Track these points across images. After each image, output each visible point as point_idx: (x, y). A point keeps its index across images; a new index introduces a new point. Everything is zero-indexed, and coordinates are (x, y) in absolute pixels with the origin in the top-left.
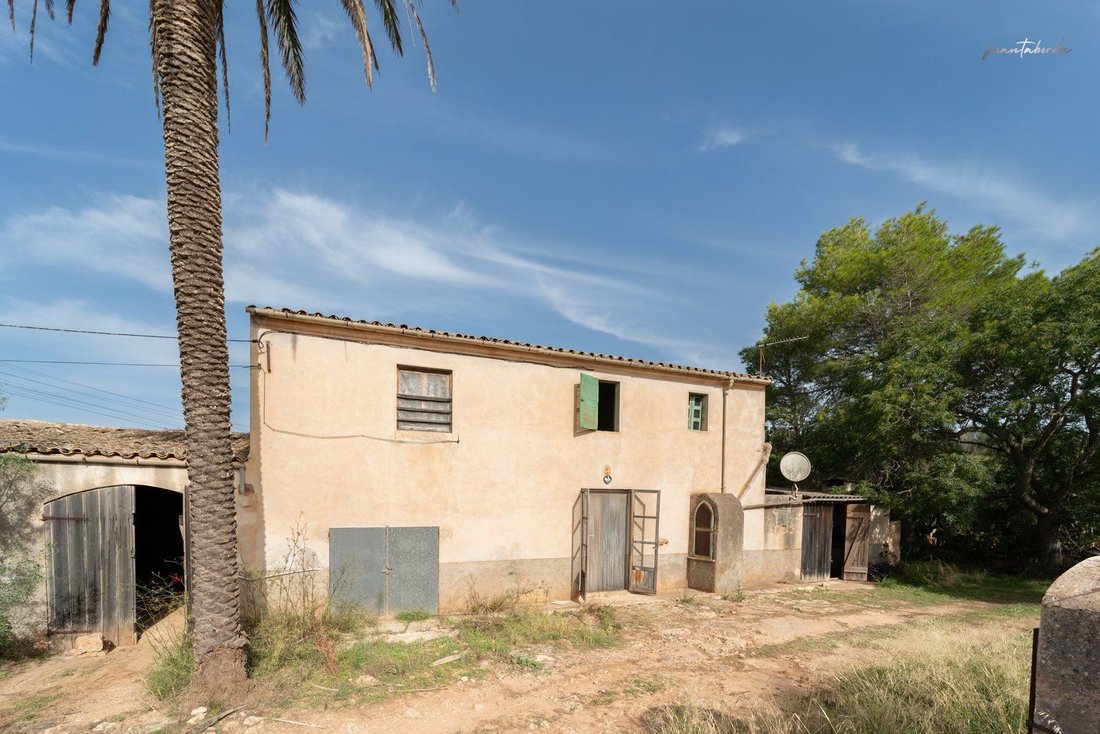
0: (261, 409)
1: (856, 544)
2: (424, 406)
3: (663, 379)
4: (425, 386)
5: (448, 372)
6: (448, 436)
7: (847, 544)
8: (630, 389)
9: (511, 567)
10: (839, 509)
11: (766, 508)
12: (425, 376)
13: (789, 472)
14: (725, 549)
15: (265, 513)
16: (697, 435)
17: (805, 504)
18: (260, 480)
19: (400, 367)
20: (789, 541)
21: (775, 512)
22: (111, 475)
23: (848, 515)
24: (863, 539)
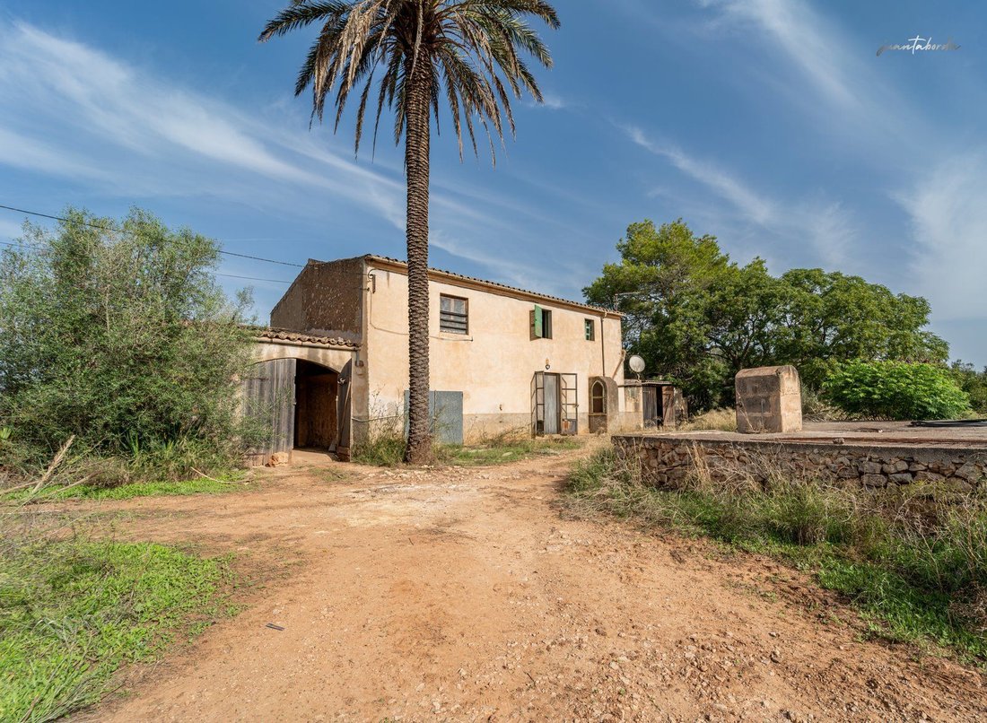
0: (369, 314)
1: (669, 409)
2: (452, 318)
3: (572, 310)
4: (452, 307)
5: (466, 299)
6: (466, 337)
7: (664, 409)
8: (557, 313)
9: (500, 418)
10: (659, 388)
11: (626, 387)
12: (453, 300)
13: (634, 367)
14: (611, 408)
15: (369, 379)
16: (589, 342)
17: (643, 386)
18: (367, 357)
19: (442, 295)
20: (636, 406)
21: (629, 390)
22: (283, 350)
23: (664, 393)
24: (672, 406)
